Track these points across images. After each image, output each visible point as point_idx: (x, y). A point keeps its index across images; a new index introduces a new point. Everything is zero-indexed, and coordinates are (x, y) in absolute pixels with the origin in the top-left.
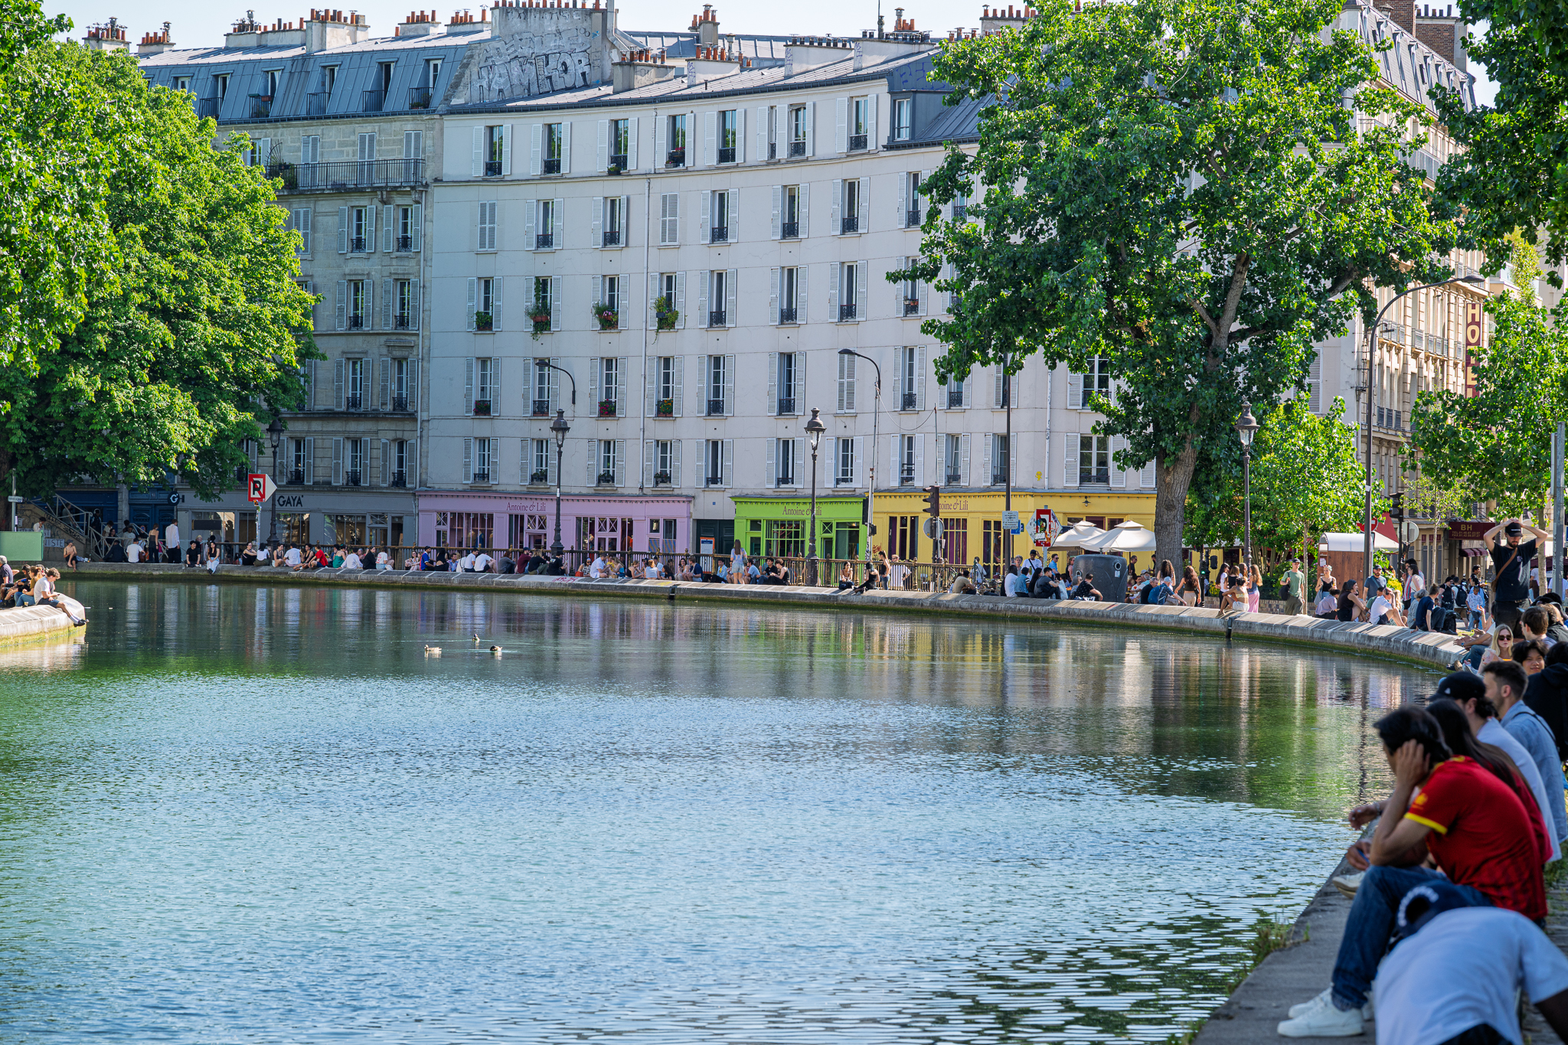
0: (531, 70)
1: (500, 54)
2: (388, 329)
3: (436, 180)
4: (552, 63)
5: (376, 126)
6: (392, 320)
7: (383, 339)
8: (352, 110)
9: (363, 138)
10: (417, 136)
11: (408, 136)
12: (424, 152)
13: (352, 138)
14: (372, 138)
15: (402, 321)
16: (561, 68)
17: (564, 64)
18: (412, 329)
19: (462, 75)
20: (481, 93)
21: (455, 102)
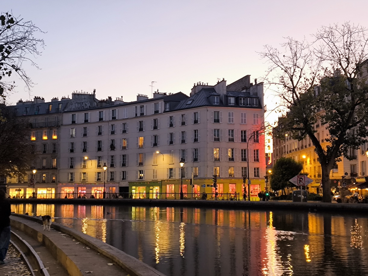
0: (80, 105)
1: (74, 102)
2: (51, 153)
3: (62, 125)
4: (83, 104)
5: (49, 116)
6: (52, 152)
7: (50, 155)
8: (44, 113)
9: (46, 118)
10: (57, 117)
11: (56, 117)
12: (59, 120)
13: (44, 118)
14: (48, 118)
15: (54, 151)
16: (85, 105)
17: (86, 104)
18: (56, 153)
19: (66, 106)
20: (70, 109)
21: (65, 110)
